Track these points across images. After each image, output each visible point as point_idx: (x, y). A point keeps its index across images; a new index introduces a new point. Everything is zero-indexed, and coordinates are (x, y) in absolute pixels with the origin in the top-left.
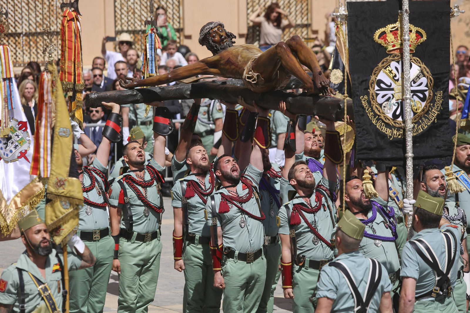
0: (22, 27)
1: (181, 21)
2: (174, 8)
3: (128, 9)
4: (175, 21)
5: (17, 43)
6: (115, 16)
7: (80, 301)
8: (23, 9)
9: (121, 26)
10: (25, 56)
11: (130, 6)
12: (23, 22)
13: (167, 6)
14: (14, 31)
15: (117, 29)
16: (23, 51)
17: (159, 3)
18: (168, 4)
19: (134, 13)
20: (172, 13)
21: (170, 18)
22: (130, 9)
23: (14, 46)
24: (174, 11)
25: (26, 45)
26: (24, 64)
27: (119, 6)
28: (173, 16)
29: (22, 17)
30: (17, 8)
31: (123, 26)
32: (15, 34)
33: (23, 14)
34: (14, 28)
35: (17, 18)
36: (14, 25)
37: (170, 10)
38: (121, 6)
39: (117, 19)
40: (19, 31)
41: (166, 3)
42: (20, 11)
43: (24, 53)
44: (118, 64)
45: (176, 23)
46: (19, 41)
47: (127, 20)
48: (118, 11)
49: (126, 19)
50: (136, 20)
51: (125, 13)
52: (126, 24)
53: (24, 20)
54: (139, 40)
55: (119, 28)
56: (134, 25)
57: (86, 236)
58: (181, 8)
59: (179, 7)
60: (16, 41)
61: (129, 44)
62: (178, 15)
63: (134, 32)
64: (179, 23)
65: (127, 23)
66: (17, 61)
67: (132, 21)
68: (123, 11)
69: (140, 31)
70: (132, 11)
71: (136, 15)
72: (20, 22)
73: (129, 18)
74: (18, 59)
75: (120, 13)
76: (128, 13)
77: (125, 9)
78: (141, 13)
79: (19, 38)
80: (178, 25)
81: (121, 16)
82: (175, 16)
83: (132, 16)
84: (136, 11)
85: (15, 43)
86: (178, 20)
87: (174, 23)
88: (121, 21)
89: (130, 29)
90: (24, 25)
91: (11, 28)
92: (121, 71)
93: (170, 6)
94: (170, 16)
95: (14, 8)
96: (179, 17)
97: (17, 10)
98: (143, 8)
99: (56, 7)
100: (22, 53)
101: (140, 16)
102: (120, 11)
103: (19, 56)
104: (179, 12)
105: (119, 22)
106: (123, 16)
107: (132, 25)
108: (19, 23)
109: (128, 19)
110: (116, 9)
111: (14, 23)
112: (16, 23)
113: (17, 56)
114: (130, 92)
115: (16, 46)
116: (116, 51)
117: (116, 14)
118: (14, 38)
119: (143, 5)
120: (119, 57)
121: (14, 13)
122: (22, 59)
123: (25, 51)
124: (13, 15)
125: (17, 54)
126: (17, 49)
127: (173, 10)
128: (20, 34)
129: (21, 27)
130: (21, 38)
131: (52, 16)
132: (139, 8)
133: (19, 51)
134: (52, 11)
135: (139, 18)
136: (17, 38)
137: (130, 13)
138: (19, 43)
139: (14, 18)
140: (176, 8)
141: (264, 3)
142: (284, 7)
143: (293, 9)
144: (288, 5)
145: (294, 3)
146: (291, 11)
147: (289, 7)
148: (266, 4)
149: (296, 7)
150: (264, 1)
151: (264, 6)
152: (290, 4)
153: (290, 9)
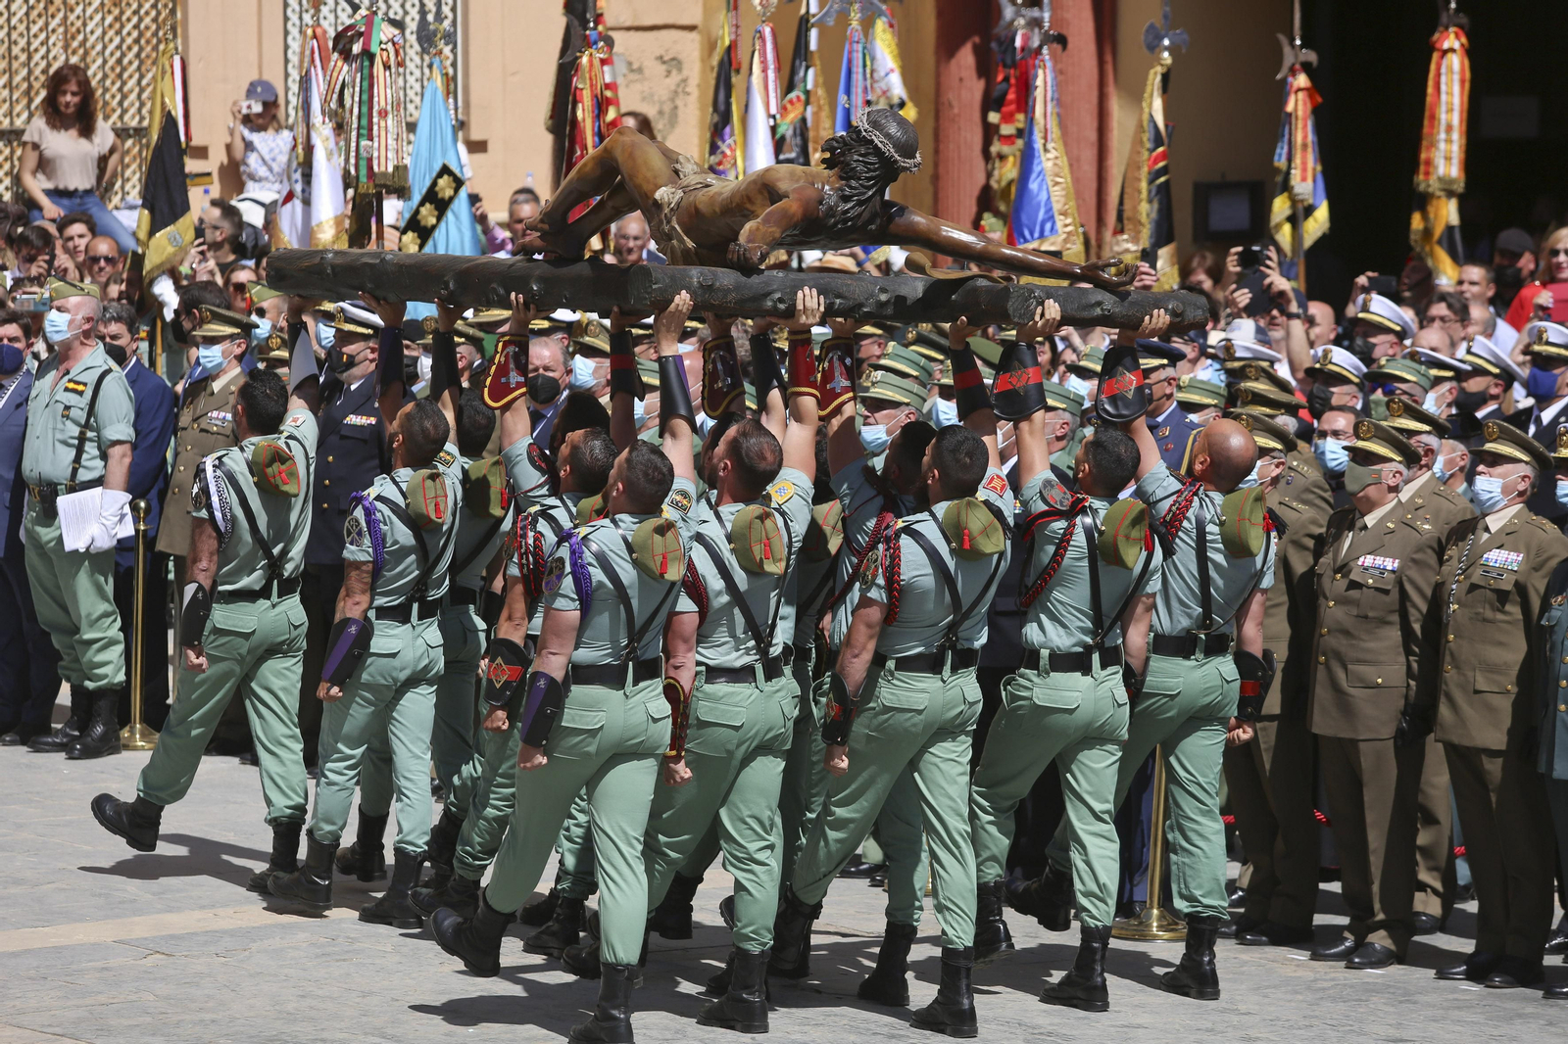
141: (43, 64)
142: (105, 76)
143: (131, 83)
144: (118, 70)
145: (136, 64)
146: (126, 89)
147: (120, 76)
148: (49, 65)
149: (142, 77)
150: (44, 57)
151: (44, 72)
152: (124, 69)
153: (124, 83)
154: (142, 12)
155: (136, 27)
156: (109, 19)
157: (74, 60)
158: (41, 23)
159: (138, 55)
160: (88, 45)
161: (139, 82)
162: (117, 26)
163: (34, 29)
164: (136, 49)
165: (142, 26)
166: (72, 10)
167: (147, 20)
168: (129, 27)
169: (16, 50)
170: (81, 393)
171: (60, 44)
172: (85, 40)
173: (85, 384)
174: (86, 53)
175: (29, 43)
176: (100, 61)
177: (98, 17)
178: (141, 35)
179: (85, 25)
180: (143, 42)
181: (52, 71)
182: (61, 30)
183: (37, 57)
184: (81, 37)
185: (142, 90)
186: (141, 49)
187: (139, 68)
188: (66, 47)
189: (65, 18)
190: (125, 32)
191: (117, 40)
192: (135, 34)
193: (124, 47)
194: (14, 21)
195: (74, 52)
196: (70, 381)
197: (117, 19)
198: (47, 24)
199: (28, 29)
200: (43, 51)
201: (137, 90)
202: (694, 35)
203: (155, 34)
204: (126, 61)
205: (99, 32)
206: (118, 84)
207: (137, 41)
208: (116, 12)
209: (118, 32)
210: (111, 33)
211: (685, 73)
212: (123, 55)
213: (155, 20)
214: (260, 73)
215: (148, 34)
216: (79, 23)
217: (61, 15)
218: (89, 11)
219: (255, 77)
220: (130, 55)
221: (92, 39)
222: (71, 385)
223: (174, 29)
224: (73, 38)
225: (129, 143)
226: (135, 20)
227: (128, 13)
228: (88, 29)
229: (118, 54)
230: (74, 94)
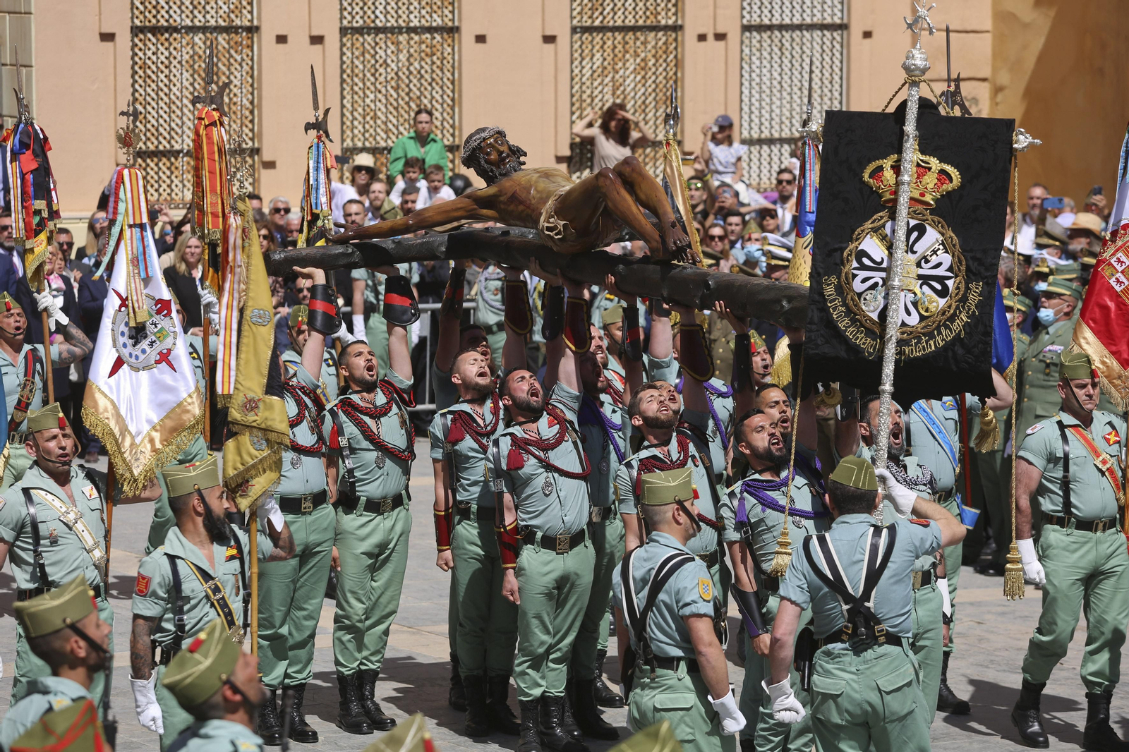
0: (183, 141)
1: (457, 133)
2: (444, 110)
3: (364, 110)
4: (445, 132)
5: (173, 168)
6: (343, 123)
7: (278, 616)
8: (185, 110)
9: (352, 140)
10: (185, 190)
11: (368, 106)
12: (183, 132)
13: (433, 106)
14: (168, 146)
15: (345, 145)
16: (182, 182)
17: (418, 102)
18: (434, 102)
19: (375, 118)
20: (440, 118)
21: (436, 127)
22: (368, 110)
23: (168, 173)
24: (445, 115)
25: (189, 172)
26: (185, 205)
27: (349, 106)
28: (442, 124)
29: (183, 123)
30: (174, 107)
31: (356, 139)
32: (169, 152)
33: (185, 119)
34: (169, 142)
35: (173, 125)
36: (168, 137)
37: (437, 114)
38: (352, 106)
39: (345, 127)
40: (177, 147)
41: (431, 103)
42: (179, 113)
43: (184, 186)
44: (348, 205)
45: (448, 135)
46: (177, 164)
47: (362, 130)
48: (348, 114)
49: (360, 127)
50: (379, 130)
51: (360, 119)
52: (360, 136)
53: (185, 128)
54: (382, 164)
55: (348, 143)
56: (375, 139)
57: (290, 505)
58: (457, 110)
59: (453, 108)
60: (172, 164)
61: (372, 173)
62: (451, 122)
63: (374, 151)
64: (453, 135)
65: (363, 135)
66: (172, 199)
67: (372, 131)
68: (355, 114)
69: (385, 148)
70: (372, 114)
71: (379, 122)
72: (180, 131)
73: (367, 126)
74: (173, 195)
75: (350, 118)
76: (364, 118)
77: (360, 110)
78: (387, 117)
79: (176, 159)
80: (451, 139)
81: (352, 122)
82: (445, 124)
83: (372, 122)
84: (379, 114)
85: (168, 168)
86: (451, 131)
87: (444, 136)
88: (352, 131)
89: (367, 144)
90: (185, 137)
91: (164, 142)
92: (354, 217)
93: (439, 107)
94: (438, 124)
95: (169, 107)
96: (453, 126)
97: (174, 112)
98: (391, 109)
99: (241, 106)
100: (180, 186)
101: (385, 123)
102: (352, 113)
103: (176, 190)
104: (453, 118)
105: (348, 132)
106: (356, 123)
107: (371, 139)
108: (177, 133)
109: (364, 127)
110: (345, 110)
111: (169, 133)
112: (173, 133)
113: (172, 190)
114: (340, 249)
115: (172, 173)
116: (343, 182)
117: (345, 119)
118: (169, 159)
119: (391, 104)
120: (350, 192)
121: (170, 116)
122: (180, 194)
123: (186, 182)
124: (168, 119)
125: (173, 186)
126: (173, 177)
127: (442, 114)
128: (179, 152)
129: (180, 141)
130: (180, 159)
131: (234, 122)
132: (384, 110)
133: (176, 181)
134: (234, 113)
135: (383, 127)
136: (173, 159)
137: (368, 118)
138: (177, 168)
139: (170, 125)
140: (449, 110)
141: (600, 104)
142: (636, 111)
143: (651, 115)
144: (643, 107)
145: (653, 104)
146: (647, 118)
147: (644, 111)
148: (603, 105)
149: (657, 111)
150: (601, 100)
151: (601, 109)
152: (646, 107)
153: (646, 115)
154: (658, 73)
155: (654, 82)
156: (639, 78)
157: (618, 101)
158: (599, 80)
159: (655, 99)
160: (626, 92)
161: (655, 115)
162: (643, 81)
163: (596, 84)
164: (653, 95)
165: (658, 81)
166: (617, 72)
167: (661, 78)
168: (650, 82)
169: (585, 96)
171: (610, 92)
172: (625, 89)
174: (625, 98)
175: (592, 92)
176: (632, 102)
177: (632, 77)
178: (657, 86)
179: (624, 81)
180: (658, 90)
181: (605, 108)
182: (611, 84)
183: (596, 100)
184: (622, 88)
185: (657, 119)
186: (657, 95)
187: (655, 107)
188: (613, 94)
189: (613, 77)
190: (647, 85)
191: (643, 90)
192: (653, 86)
193: (647, 94)
194: (584, 79)
195: (618, 97)
197: (643, 77)
198: (603, 81)
199: (592, 83)
200: (600, 96)
201: (654, 119)
202: (986, 84)
203: (665, 86)
204: (647, 102)
205: (632, 85)
206: (643, 116)
207: (654, 90)
208: (643, 73)
209: (644, 85)
210: (640, 85)
211: (980, 106)
212: (646, 99)
213: (665, 78)
214: (726, 109)
215: (661, 86)
216: (621, 80)
217: (611, 75)
218: (628, 73)
219: (722, 112)
220: (650, 99)
221: (629, 89)
223: (676, 82)
224: (618, 89)
225: (648, 150)
226: (654, 78)
227: (650, 73)
228: (627, 83)
229: (643, 98)
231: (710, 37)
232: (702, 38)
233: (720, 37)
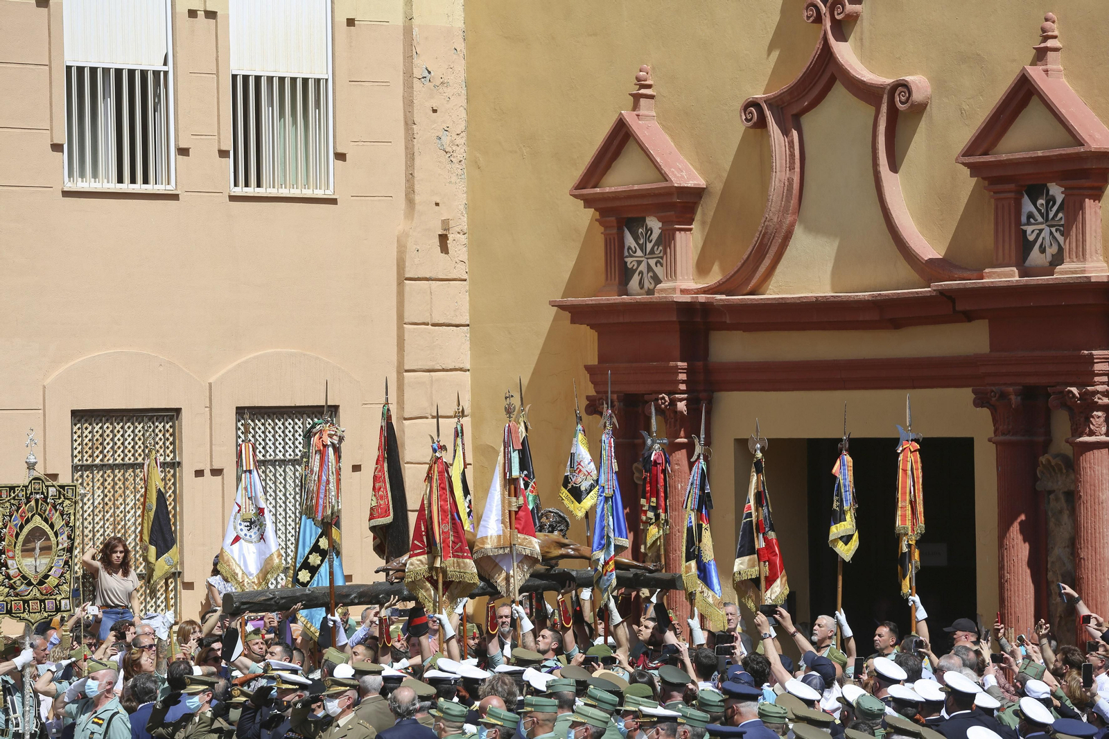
150: (102, 534)
158: (100, 515)
160: (127, 527)
163: (97, 519)
166: (118, 508)
169: (86, 532)
170: (100, 725)
171: (111, 527)
172: (125, 524)
173: (103, 720)
174: (126, 532)
175: (94, 527)
177: (133, 512)
179: (125, 516)
181: (106, 542)
182: (112, 519)
183: (98, 535)
184: (123, 523)
189: (114, 512)
194: (85, 516)
196: (96, 717)
198: (104, 516)
199: (93, 519)
200: (102, 531)
205: (133, 519)
216: (122, 515)
217: (112, 511)
218: (128, 508)
221: (129, 524)
222: (96, 720)
224: (119, 524)
230: (121, 552)
231: (207, 473)
232: (199, 473)
233: (217, 472)
